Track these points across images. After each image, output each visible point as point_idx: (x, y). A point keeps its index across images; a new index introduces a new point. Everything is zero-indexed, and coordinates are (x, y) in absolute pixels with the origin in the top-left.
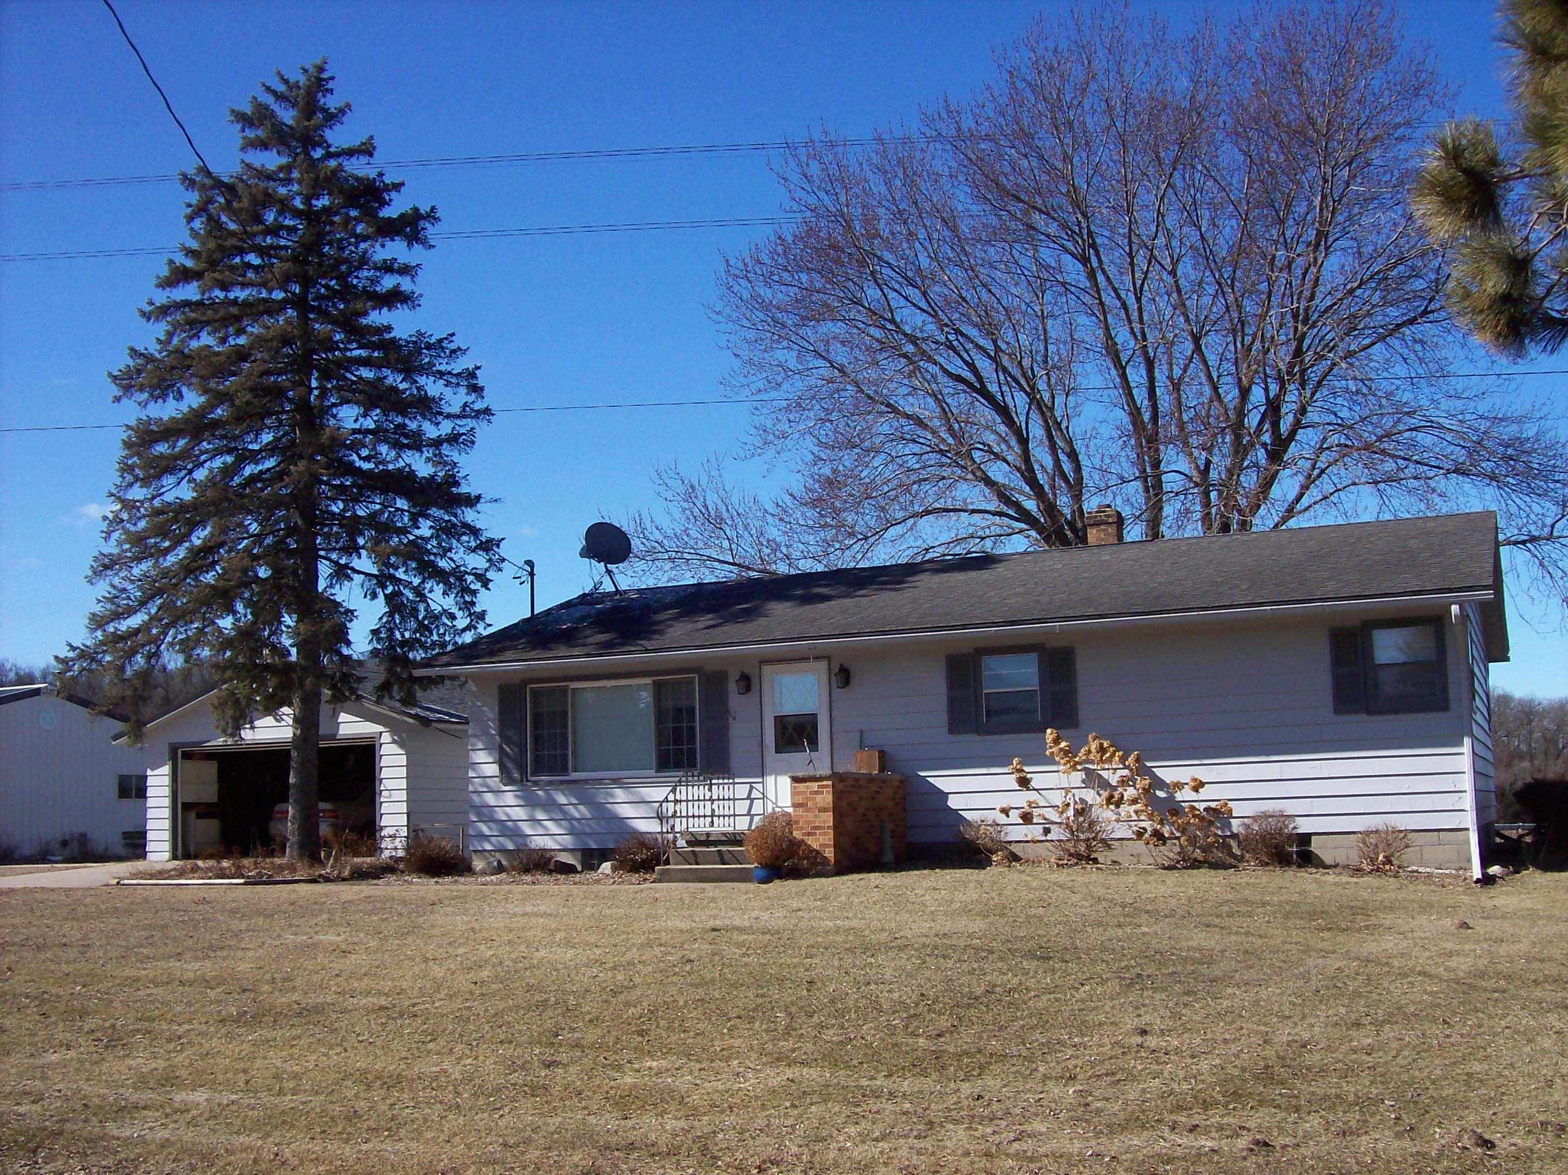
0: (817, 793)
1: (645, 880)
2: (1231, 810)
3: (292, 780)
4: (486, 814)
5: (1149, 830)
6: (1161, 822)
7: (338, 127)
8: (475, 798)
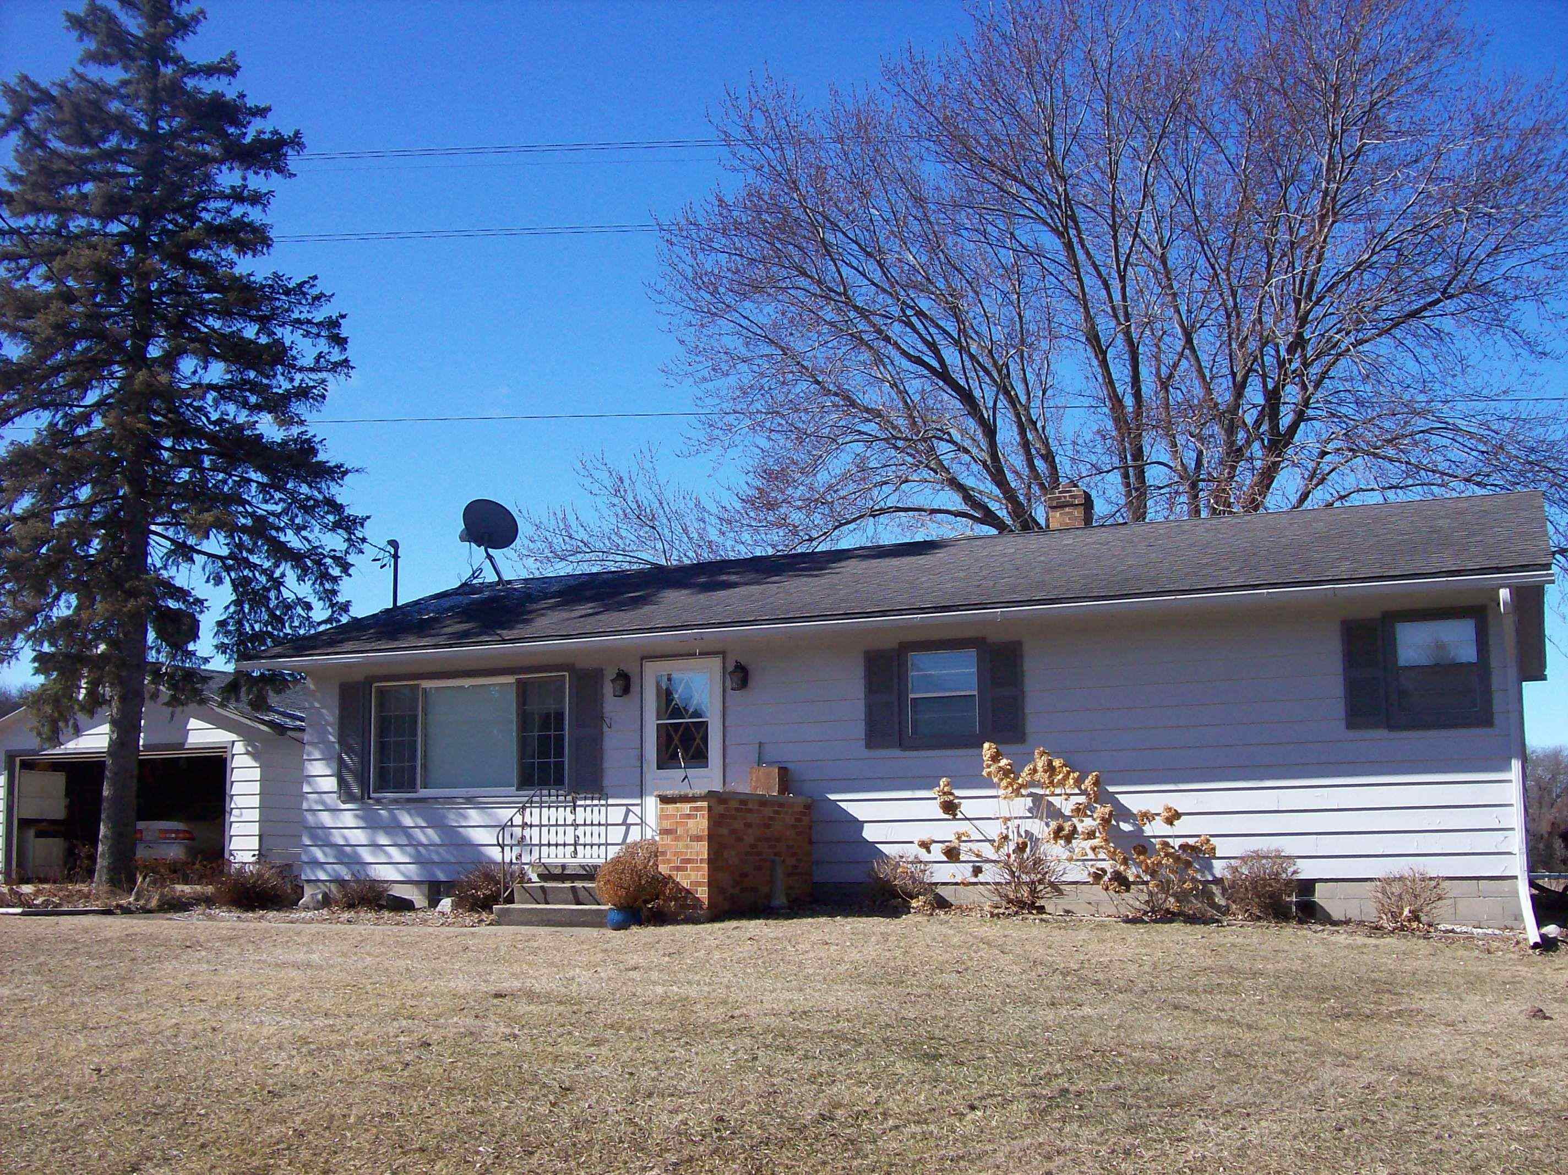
0: (689, 816)
1: (481, 921)
2: (1214, 849)
3: (106, 793)
4: (321, 836)
5: (1109, 870)
6: (1125, 862)
7: (190, 38)
8: (310, 817)
